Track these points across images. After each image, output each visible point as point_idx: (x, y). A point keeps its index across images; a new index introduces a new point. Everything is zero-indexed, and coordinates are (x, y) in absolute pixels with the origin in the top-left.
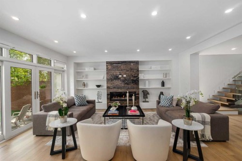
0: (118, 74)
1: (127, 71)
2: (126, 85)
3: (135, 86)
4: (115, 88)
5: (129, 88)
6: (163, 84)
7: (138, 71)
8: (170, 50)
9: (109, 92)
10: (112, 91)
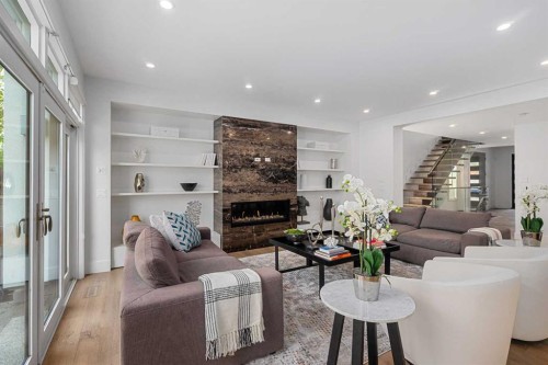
0: (253, 153)
1: (274, 147)
2: (270, 184)
3: (289, 185)
4: (243, 191)
5: (276, 191)
6: (329, 182)
7: (295, 149)
8: (366, 111)
9: (228, 203)
10: (236, 198)
